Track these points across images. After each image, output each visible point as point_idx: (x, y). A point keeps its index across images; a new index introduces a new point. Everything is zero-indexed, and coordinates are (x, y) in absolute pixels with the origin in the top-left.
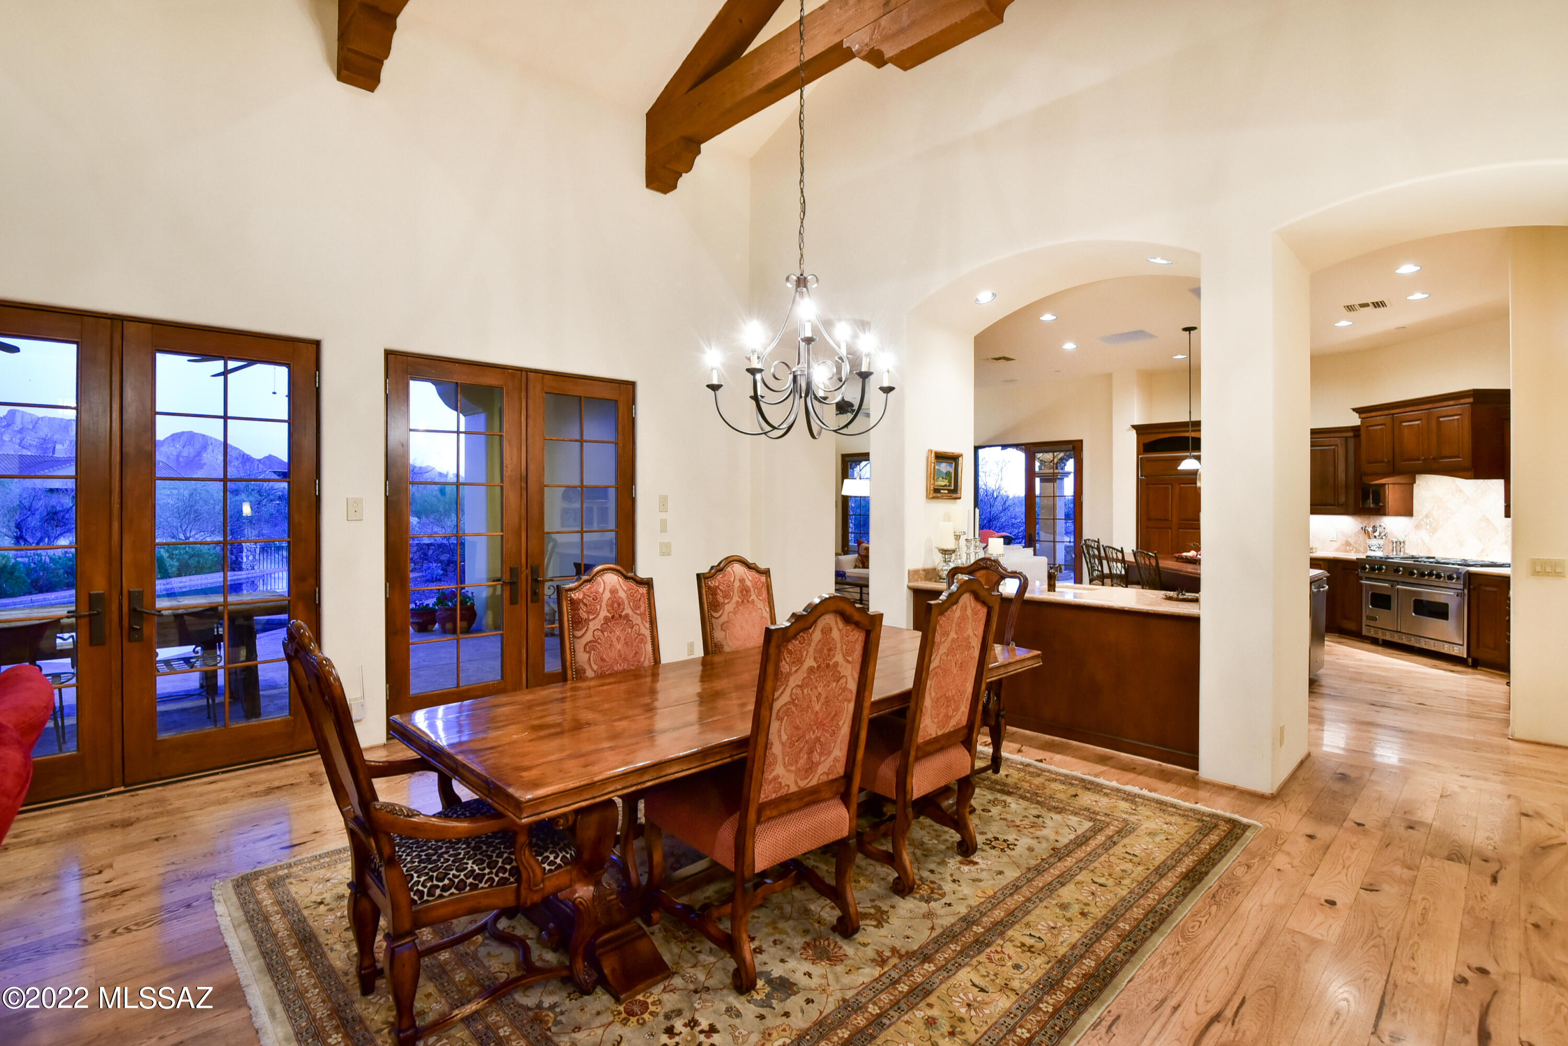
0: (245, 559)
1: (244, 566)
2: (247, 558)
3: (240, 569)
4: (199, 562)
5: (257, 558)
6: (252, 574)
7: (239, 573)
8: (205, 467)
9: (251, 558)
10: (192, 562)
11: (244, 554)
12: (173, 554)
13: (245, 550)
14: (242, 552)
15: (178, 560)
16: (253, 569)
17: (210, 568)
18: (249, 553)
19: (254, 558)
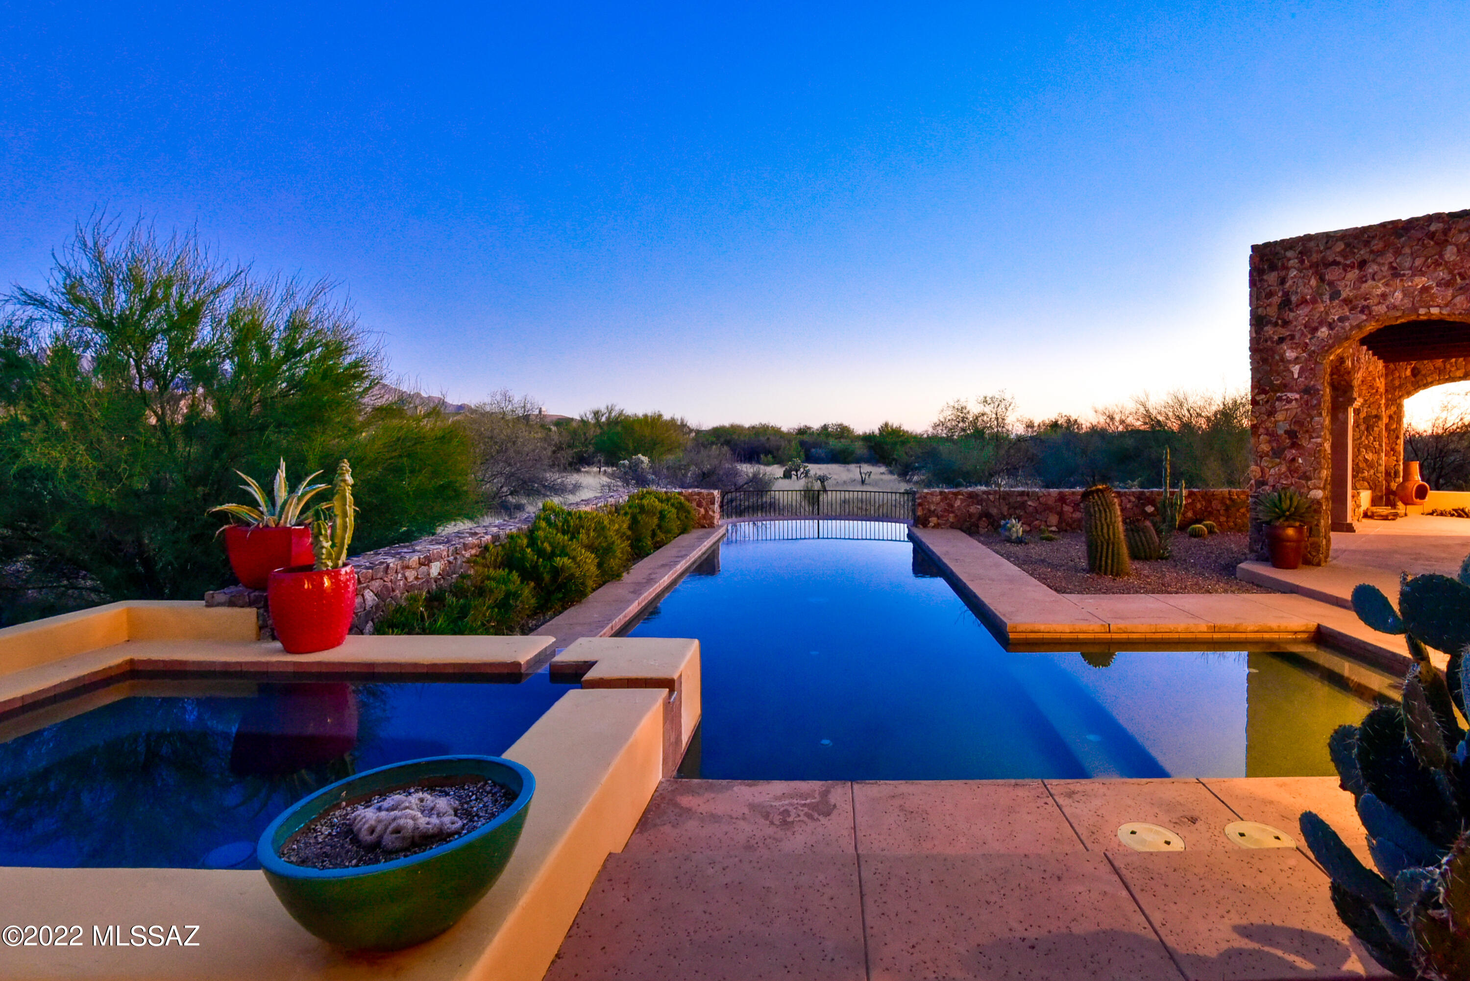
1: (715, 522)
3: (712, 526)
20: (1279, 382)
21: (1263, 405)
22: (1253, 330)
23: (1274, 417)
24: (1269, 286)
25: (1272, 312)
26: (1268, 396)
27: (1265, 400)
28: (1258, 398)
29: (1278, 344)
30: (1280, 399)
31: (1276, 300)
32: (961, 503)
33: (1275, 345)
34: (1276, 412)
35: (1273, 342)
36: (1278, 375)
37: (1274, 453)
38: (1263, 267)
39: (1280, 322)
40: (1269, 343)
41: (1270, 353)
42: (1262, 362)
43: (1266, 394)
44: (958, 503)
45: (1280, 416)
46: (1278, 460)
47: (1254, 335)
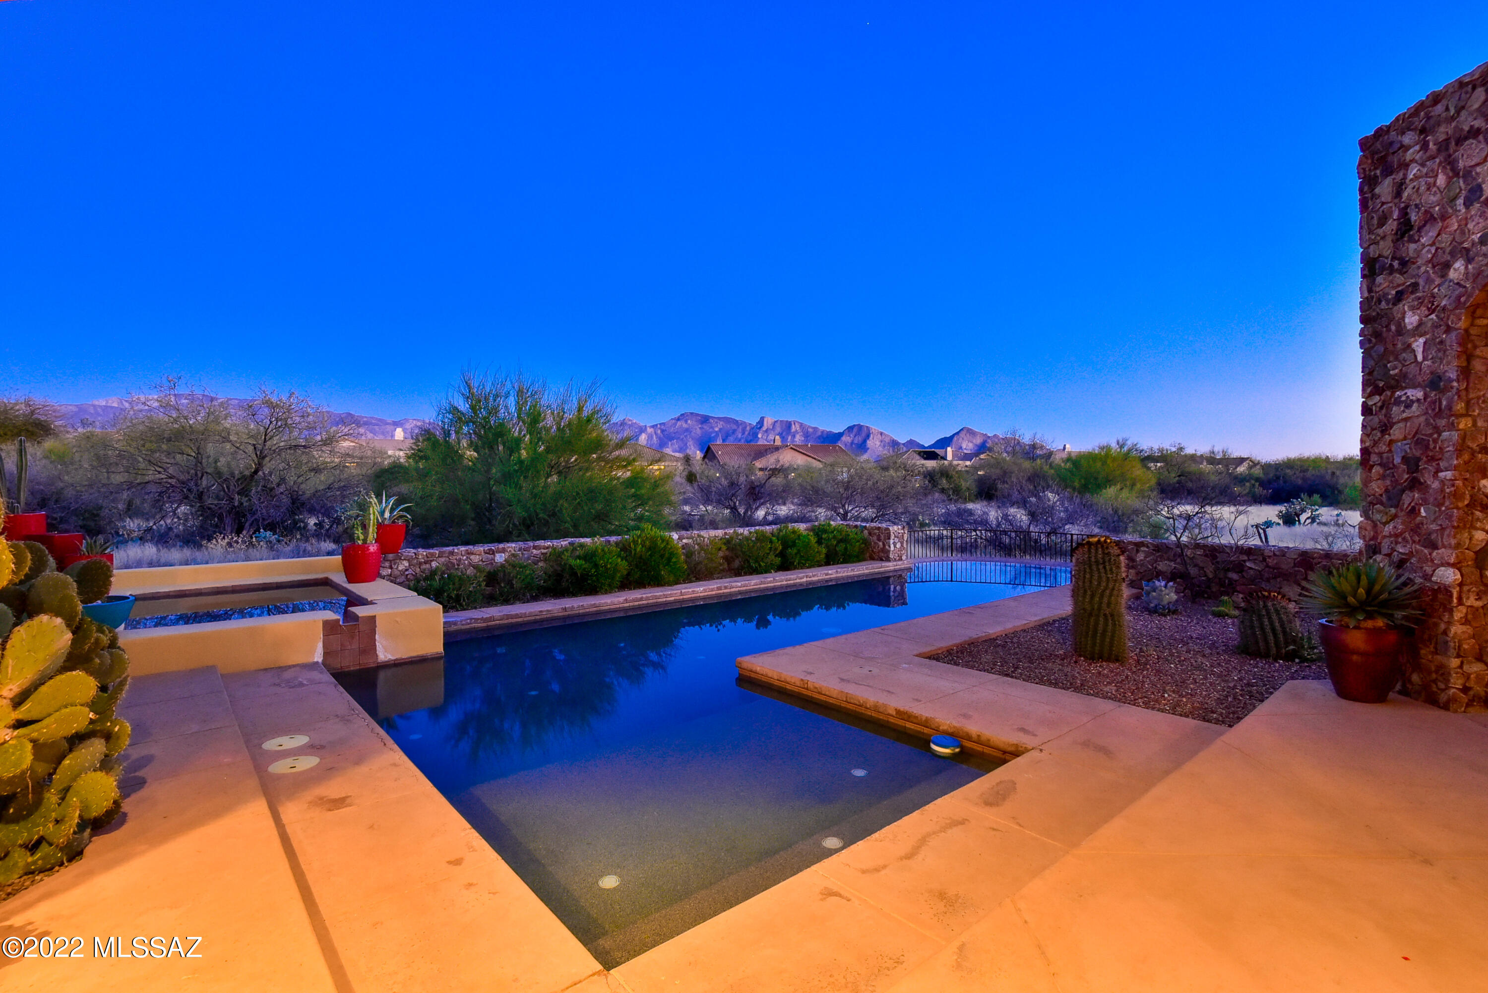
0: (892, 546)
1: (891, 556)
2: (895, 546)
3: (888, 559)
4: (846, 549)
5: (905, 545)
6: (900, 565)
7: (887, 564)
8: (869, 451)
9: (898, 546)
10: (841, 548)
11: (892, 541)
12: (822, 538)
13: (892, 537)
14: (889, 538)
15: (827, 547)
16: (901, 559)
17: (857, 556)
18: (897, 540)
19: (902, 545)
20: (1397, 371)
21: (1376, 414)
22: (1365, 286)
23: (1389, 435)
24: (1383, 204)
25: (1385, 248)
26: (1382, 398)
27: (1379, 404)
28: (1370, 403)
29: (1394, 304)
30: (1398, 402)
31: (1391, 226)
32: (1145, 557)
33: (1390, 306)
34: (1392, 425)
35: (1388, 303)
36: (1396, 359)
37: (1389, 499)
38: (1375, 174)
39: (1396, 264)
40: (1383, 305)
41: (1384, 321)
42: (1376, 338)
43: (1380, 395)
44: (1140, 557)
45: (1396, 432)
46: (1393, 510)
47: (1366, 295)
